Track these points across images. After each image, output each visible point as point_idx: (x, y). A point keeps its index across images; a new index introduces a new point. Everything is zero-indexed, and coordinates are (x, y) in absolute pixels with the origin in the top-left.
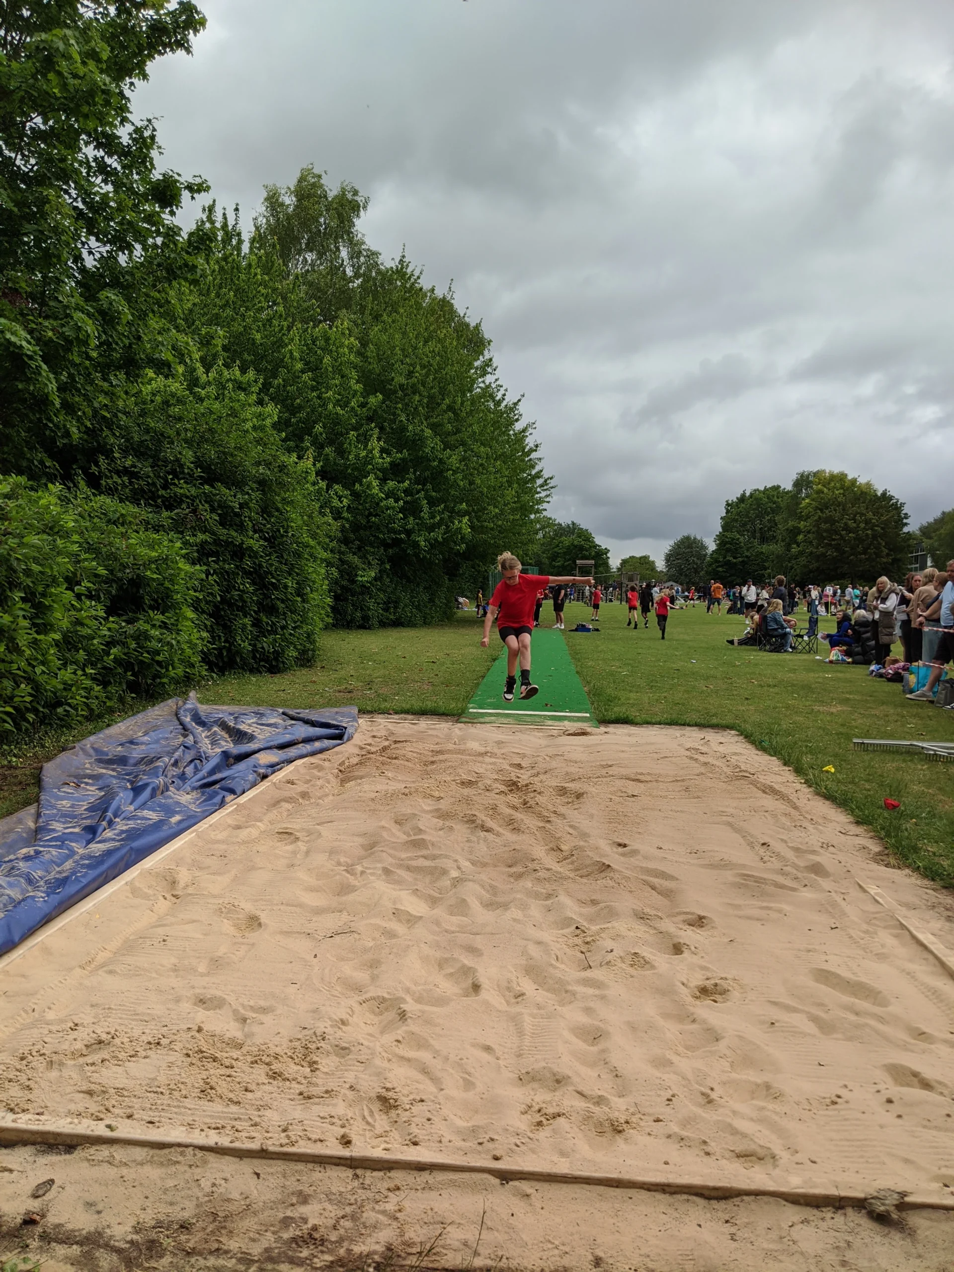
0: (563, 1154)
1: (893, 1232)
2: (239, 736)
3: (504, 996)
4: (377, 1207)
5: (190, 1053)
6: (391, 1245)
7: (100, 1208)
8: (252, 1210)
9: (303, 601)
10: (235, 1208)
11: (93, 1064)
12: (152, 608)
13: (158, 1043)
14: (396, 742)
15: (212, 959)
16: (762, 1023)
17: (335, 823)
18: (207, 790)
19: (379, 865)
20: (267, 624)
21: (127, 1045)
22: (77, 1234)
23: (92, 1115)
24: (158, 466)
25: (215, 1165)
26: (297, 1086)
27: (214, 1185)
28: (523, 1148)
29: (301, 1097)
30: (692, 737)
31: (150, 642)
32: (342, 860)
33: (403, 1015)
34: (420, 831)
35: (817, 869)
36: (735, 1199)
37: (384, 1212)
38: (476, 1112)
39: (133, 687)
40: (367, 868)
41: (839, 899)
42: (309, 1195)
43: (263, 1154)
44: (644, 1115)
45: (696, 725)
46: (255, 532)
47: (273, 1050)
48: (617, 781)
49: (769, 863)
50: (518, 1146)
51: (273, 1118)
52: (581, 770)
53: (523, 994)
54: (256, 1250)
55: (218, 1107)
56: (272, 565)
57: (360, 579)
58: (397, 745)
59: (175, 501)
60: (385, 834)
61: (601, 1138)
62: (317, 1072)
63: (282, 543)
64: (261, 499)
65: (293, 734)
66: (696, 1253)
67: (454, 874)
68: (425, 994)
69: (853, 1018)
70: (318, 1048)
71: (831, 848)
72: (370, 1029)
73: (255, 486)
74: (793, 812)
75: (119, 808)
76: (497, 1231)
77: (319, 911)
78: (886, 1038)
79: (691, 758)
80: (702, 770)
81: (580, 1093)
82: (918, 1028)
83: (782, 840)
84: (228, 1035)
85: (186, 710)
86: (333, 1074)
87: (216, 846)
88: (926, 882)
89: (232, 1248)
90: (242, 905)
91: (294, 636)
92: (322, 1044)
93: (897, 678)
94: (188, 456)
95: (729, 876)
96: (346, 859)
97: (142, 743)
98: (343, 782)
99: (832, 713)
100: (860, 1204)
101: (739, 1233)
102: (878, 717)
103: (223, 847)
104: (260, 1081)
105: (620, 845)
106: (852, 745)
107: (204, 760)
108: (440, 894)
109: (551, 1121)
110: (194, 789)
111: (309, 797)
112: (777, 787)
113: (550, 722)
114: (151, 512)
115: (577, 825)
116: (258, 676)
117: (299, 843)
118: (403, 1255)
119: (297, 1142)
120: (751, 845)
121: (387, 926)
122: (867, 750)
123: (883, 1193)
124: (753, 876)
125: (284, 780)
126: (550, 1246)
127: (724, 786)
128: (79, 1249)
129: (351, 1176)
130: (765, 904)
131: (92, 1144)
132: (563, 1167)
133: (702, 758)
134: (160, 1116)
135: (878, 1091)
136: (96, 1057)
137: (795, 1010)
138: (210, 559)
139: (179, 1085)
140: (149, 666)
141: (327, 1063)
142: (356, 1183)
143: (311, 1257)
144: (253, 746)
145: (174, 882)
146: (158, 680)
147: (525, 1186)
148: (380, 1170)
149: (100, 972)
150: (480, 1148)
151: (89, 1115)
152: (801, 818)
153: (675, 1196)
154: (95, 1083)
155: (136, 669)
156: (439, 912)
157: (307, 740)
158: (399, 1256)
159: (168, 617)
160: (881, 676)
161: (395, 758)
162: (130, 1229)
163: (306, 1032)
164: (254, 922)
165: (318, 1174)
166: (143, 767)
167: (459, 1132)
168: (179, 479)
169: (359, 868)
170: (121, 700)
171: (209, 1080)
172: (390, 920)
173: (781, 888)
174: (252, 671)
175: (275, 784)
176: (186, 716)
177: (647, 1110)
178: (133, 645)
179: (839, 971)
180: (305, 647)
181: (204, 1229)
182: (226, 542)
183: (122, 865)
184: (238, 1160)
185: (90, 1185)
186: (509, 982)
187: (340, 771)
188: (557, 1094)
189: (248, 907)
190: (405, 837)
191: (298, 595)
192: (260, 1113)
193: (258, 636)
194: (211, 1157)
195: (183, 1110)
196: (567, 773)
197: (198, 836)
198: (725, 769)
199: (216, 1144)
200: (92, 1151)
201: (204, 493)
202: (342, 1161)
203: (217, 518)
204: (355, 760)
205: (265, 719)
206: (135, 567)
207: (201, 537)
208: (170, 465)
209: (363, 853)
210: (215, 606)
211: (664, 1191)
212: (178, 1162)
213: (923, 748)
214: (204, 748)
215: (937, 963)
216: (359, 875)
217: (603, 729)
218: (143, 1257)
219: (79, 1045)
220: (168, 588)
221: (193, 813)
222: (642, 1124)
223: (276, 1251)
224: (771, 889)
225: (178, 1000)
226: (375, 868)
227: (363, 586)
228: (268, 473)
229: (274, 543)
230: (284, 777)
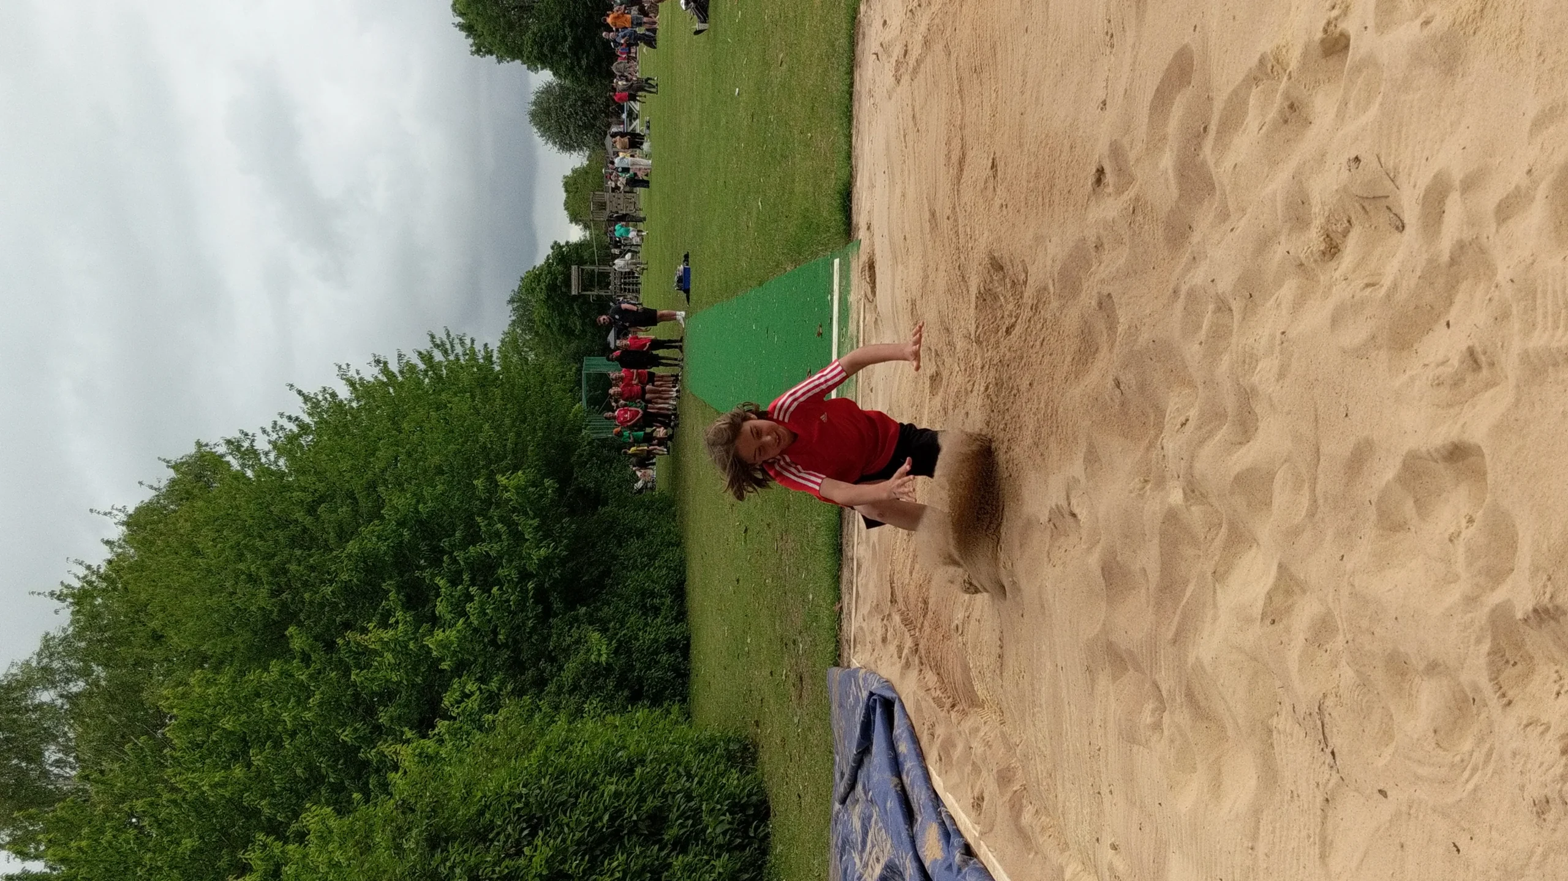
3: (1475, 393)
9: (642, 762)
20: (682, 826)
30: (873, 76)
32: (1147, 718)
33: (1546, 615)
45: (851, 72)
46: (519, 853)
48: (964, 200)
52: (942, 267)
53: (1471, 352)
56: (579, 822)
57: (604, 658)
58: (900, 599)
63: (540, 805)
65: (886, 794)
68: (1480, 562)
77: (1269, 775)
79: (915, 71)
80: (938, 47)
91: (703, 777)
96: (1147, 711)
98: (974, 702)
105: (1099, 181)
108: (1220, 525)
111: (1008, 769)
113: (850, 328)
115: (1058, 265)
116: (774, 840)
121: (1302, 637)
125: (974, 814)
133: (916, 51)
144: (910, 870)
156: (1265, 529)
157: (896, 765)
161: (925, 602)
172: (1287, 630)
174: (764, 852)
175: (982, 834)
180: (721, 756)
186: (1440, 383)
187: (953, 706)
191: (631, 771)
193: (704, 841)
196: (949, 291)
204: (931, 678)
205: (853, 837)
209: (1132, 677)
217: (862, 234)
227: (616, 652)
228: (415, 831)
229: (539, 819)
230: (968, 816)
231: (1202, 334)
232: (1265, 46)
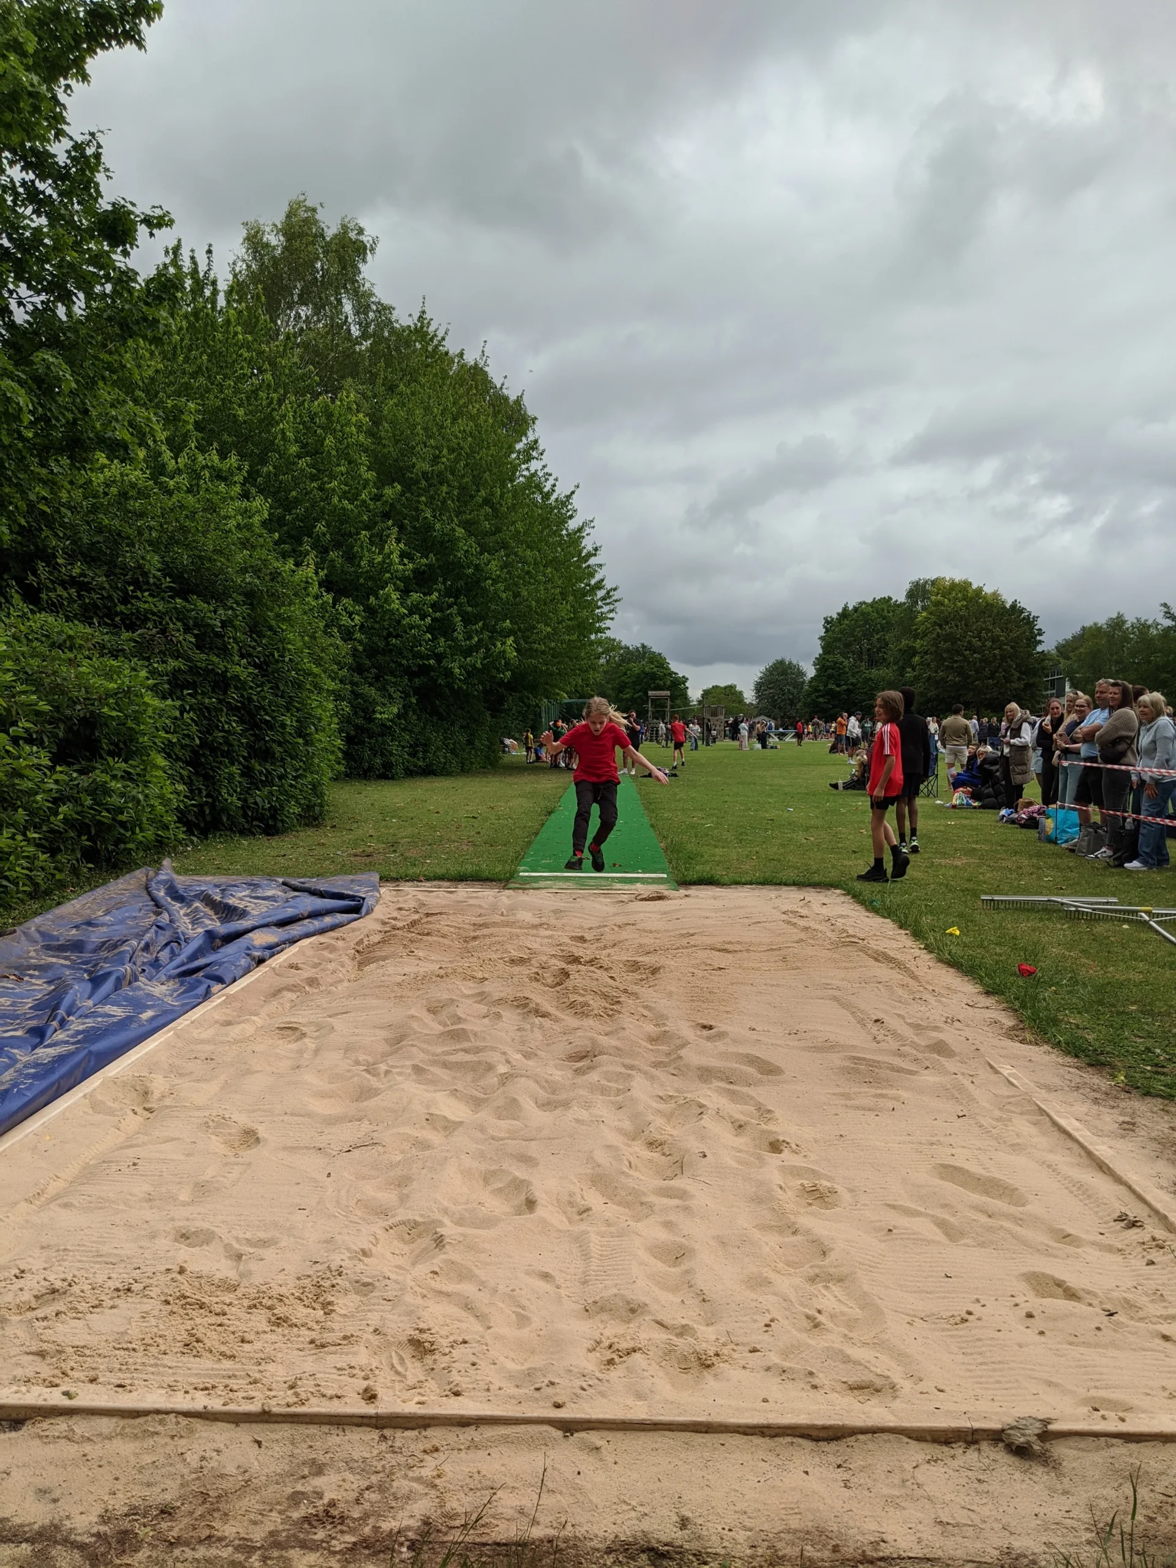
0: (640, 1396)
1: (1034, 1467)
2: (227, 912)
3: (565, 1213)
4: (411, 1474)
5: (170, 1299)
6: (429, 1518)
7: (56, 1494)
8: (252, 1486)
9: (307, 743)
10: (230, 1485)
11: (45, 1318)
12: (111, 754)
13: (129, 1290)
14: (427, 915)
15: (196, 1185)
16: (880, 1230)
17: (352, 1014)
18: (188, 979)
19: (408, 1063)
20: (261, 773)
21: (88, 1293)
22: (27, 1529)
23: (45, 1380)
24: (115, 575)
25: (204, 1434)
26: (307, 1332)
27: (203, 1458)
28: (590, 1391)
29: (313, 1346)
30: (790, 898)
31: (110, 797)
32: (361, 1058)
33: (439, 1241)
34: (460, 1020)
35: (941, 1048)
36: (849, 1439)
37: (419, 1480)
38: (532, 1353)
39: (90, 855)
40: (392, 1067)
41: (966, 1082)
42: (324, 1464)
43: (265, 1417)
44: (737, 1345)
45: (794, 884)
46: (242, 656)
47: (276, 1291)
48: (700, 952)
49: (883, 1044)
50: (584, 1389)
51: (277, 1372)
52: (657, 941)
53: (588, 1209)
54: (258, 1535)
55: (206, 1363)
56: (264, 698)
57: (378, 716)
58: (429, 919)
59: (138, 618)
60: (415, 1025)
61: (685, 1376)
62: (333, 1315)
63: (277, 671)
64: (249, 615)
65: (295, 907)
66: (802, 1506)
67: (502, 1069)
68: (467, 1215)
69: (984, 1219)
70: (333, 1286)
71: (957, 1024)
72: (400, 1261)
73: (240, 598)
74: (911, 982)
75: (73, 1004)
76: (561, 1493)
77: (332, 1121)
78: (1025, 1243)
79: (789, 923)
80: (803, 935)
81: (660, 1323)
82: (1062, 1230)
83: (899, 1015)
84: (219, 1275)
85: (159, 882)
86: (353, 1316)
87: (199, 1047)
88: (1069, 1060)
89: (227, 1534)
90: (235, 1117)
91: (296, 788)
92: (339, 1280)
93: (1032, 823)
94: (154, 562)
95: (836, 1059)
96: (365, 1057)
97: (103, 925)
98: (361, 965)
99: (956, 867)
100: (997, 1437)
101: (854, 1480)
102: (1010, 870)
103: (209, 1048)
104: (260, 1330)
105: (704, 1027)
106: (980, 903)
107: (183, 943)
108: (485, 1094)
109: (625, 1358)
110: (170, 978)
111: (318, 984)
112: (891, 954)
113: (618, 886)
114: (107, 633)
115: (653, 1005)
116: (251, 838)
117: (306, 1040)
118: (444, 1529)
119: (307, 1400)
120: (862, 1022)
121: (418, 1135)
122: (998, 908)
123: (1024, 1422)
124: (864, 1059)
125: (286, 964)
126: (625, 1507)
127: (829, 954)
128: (30, 1548)
129: (377, 1438)
130: (879, 1091)
131: (45, 1417)
132: (640, 1412)
133: (802, 923)
134: (132, 1378)
135: (1016, 1305)
136: (49, 1310)
137: (918, 1214)
138: (185, 692)
139: (157, 1339)
140: (110, 828)
141: (344, 1304)
142: (384, 1446)
143: (328, 1539)
144: (245, 924)
145: (146, 1093)
146: (122, 846)
147: (595, 1438)
148: (413, 1429)
149: (51, 1206)
150: (537, 1394)
151: (40, 1381)
152: (921, 989)
153: (776, 1439)
154: (48, 1342)
155: (93, 832)
156: (485, 1115)
157: (315, 915)
158: (439, 1531)
159: (133, 766)
160: (1013, 822)
161: (428, 934)
162: (95, 1519)
163: (318, 1267)
164: (250, 1137)
165: (335, 1439)
166: (104, 954)
167: (511, 1377)
168: (142, 591)
169: (383, 1067)
170: (75, 871)
171: (194, 1331)
172: (423, 1128)
173: (898, 1071)
174: (243, 833)
175: (274, 969)
176: (159, 890)
177: (740, 1340)
178: (88, 802)
179: (967, 1166)
180: (310, 801)
181: (191, 1513)
182: (206, 670)
183: (79, 1073)
184: (233, 1426)
185: (43, 1468)
186: (570, 1196)
187: (358, 951)
188: (631, 1325)
189: (243, 1120)
190: (441, 1028)
191: (300, 736)
192: (260, 1368)
193: (249, 789)
194: (197, 1424)
195: (161, 1369)
196: (640, 946)
197: (177, 1036)
198: (829, 934)
199: (205, 1407)
200: (45, 1425)
201: (176, 608)
202: (365, 1421)
203: (193, 640)
204: (376, 938)
205: (260, 890)
206: (87, 702)
207: (173, 664)
208: (130, 573)
209: (387, 1048)
210: (193, 751)
211: (763, 1435)
212: (157, 1433)
213: (1062, 904)
214: (183, 928)
215: (1083, 1153)
216: (382, 1075)
217: (683, 892)
218: (112, 1552)
219: (26, 1296)
220: (132, 729)
221: (171, 1008)
222: (735, 1355)
223: (284, 1534)
224: (885, 1073)
225: (153, 1236)
226: (402, 1067)
227: (383, 725)
228: (258, 582)
229: (267, 670)
230: (285, 961)
231: (603, 1082)
232: (778, 1113)
